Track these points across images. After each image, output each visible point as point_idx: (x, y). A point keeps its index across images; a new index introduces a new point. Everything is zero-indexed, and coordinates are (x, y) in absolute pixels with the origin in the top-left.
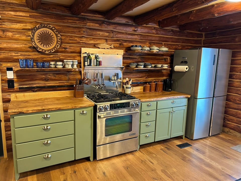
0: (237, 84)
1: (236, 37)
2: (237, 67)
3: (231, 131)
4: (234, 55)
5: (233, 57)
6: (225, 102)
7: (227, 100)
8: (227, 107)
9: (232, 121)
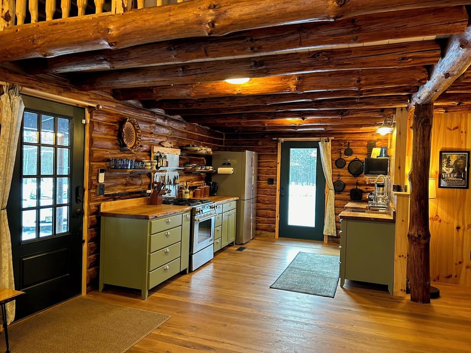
0: (264, 185)
1: (259, 141)
2: (262, 170)
3: (263, 232)
4: (259, 157)
5: (259, 159)
6: (255, 204)
7: (258, 202)
8: (257, 209)
9: (263, 222)
